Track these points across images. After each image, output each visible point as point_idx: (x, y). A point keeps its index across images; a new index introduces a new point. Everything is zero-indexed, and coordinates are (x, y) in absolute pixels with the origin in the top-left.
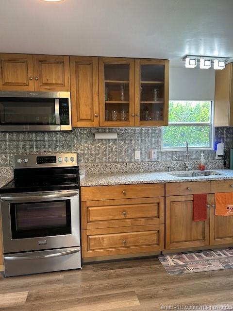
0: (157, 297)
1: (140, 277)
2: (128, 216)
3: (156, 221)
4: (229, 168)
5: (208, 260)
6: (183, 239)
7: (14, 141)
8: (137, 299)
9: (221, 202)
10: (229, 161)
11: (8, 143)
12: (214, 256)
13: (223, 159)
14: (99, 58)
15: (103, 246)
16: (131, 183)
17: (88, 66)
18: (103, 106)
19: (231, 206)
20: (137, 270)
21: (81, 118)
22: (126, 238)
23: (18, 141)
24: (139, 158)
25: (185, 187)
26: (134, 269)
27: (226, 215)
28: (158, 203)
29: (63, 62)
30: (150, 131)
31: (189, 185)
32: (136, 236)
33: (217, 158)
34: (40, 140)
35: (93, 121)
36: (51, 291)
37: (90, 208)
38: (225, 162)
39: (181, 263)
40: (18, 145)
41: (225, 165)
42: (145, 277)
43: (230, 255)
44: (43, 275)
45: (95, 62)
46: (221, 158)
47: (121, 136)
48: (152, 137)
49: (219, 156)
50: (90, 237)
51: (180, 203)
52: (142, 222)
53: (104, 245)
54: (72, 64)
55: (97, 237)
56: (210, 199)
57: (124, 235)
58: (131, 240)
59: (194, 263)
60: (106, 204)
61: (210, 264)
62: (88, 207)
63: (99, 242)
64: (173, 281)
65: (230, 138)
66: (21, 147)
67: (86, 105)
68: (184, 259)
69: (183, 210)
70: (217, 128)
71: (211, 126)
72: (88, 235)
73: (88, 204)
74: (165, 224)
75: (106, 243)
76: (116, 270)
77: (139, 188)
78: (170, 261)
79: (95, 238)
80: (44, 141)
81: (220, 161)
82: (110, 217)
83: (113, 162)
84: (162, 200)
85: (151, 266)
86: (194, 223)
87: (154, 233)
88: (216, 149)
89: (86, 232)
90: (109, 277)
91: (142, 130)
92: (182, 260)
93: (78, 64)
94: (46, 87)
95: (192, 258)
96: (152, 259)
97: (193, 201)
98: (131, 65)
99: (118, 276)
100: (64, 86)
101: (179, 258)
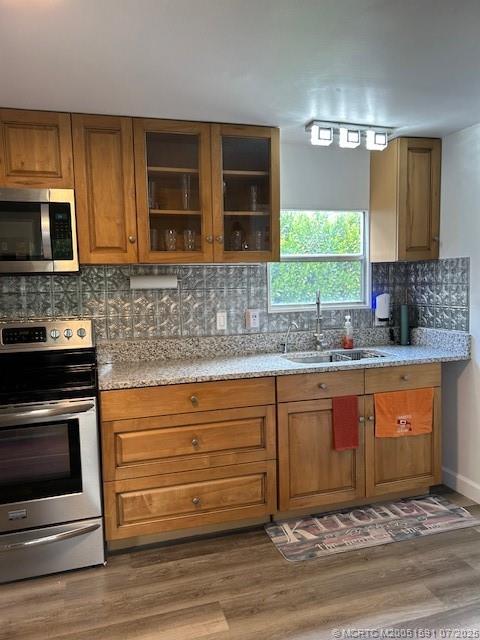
0: (263, 610)
1: (230, 572)
2: (203, 448)
3: (260, 454)
4: (399, 344)
5: (363, 527)
6: (314, 488)
8: (223, 618)
9: (385, 409)
10: (400, 330)
12: (375, 517)
13: (388, 325)
14: (135, 120)
15: (150, 513)
16: (208, 379)
17: (111, 136)
18: (144, 221)
19: (404, 417)
20: (223, 557)
21: (98, 245)
22: (198, 493)
24: (225, 328)
25: (315, 384)
26: (216, 557)
27: (395, 435)
28: (263, 418)
29: (57, 126)
30: (245, 272)
31: (324, 380)
32: (220, 488)
33: (377, 323)
34: (10, 294)
35: (126, 251)
36: (40, 618)
37: (121, 436)
38: (391, 332)
39: (310, 536)
41: (392, 337)
42: (239, 569)
43: (404, 514)
44: (21, 584)
45: (126, 127)
46: (384, 323)
47: (187, 281)
48: (249, 285)
49: (380, 320)
50: (124, 496)
51: (305, 417)
52: (231, 458)
53: (154, 510)
54: (76, 131)
56: (364, 405)
57: (195, 488)
58: (212, 496)
59: (337, 534)
60: (156, 425)
61: (367, 534)
62: (116, 434)
63: (143, 505)
64: (296, 573)
65: (400, 284)
67: (108, 218)
68: (317, 528)
69: (313, 431)
70: (375, 266)
71: (363, 261)
72: (118, 491)
73: (117, 427)
74: (277, 460)
75: (156, 506)
76: (179, 561)
77: (224, 389)
78: (290, 534)
79: (134, 498)
80: (18, 294)
81: (383, 330)
82: (166, 452)
83: (171, 337)
84: (271, 410)
85: (253, 548)
86: (335, 455)
87: (258, 480)
88: (374, 305)
89: (114, 485)
90: (165, 576)
91: (228, 269)
92: (312, 530)
93: (89, 132)
94: (20, 179)
95: (332, 525)
96: (255, 533)
97: (332, 412)
98: (203, 136)
99: (184, 574)
100: (61, 177)
101: (305, 527)
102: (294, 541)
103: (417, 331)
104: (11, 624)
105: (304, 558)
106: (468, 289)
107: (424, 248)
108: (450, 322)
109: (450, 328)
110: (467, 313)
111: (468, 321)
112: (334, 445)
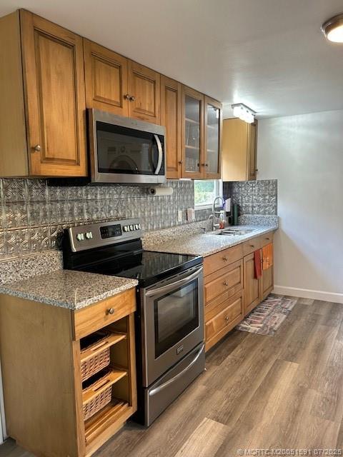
2: (230, 285)
3: (240, 287)
4: (233, 224)
7: (57, 201)
11: (47, 206)
13: (228, 215)
14: (183, 86)
15: (214, 331)
16: (228, 247)
17: (174, 94)
19: (268, 258)
21: (168, 166)
23: (63, 201)
24: (181, 220)
26: (242, 346)
28: (240, 267)
29: (155, 81)
32: (232, 309)
36: (225, 402)
40: (62, 210)
45: (179, 89)
51: (249, 263)
52: (234, 291)
54: (162, 87)
55: (210, 322)
56: (261, 254)
57: (225, 312)
66: (67, 212)
67: (173, 148)
69: (251, 269)
70: (225, 183)
72: (205, 322)
74: (244, 288)
78: (252, 328)
79: (210, 324)
81: (226, 218)
84: (242, 262)
85: (247, 337)
86: (255, 282)
87: (238, 303)
92: (255, 323)
93: (167, 88)
94: (139, 115)
95: (258, 319)
96: (236, 332)
97: (254, 259)
98: (203, 102)
99: (244, 357)
100: (155, 116)
101: (251, 323)
102: (258, 329)
103: (242, 217)
104: (219, 411)
105: (273, 333)
106: (276, 195)
107: (253, 174)
108: (265, 212)
109: (265, 214)
110: (276, 206)
111: (276, 210)
112: (255, 277)
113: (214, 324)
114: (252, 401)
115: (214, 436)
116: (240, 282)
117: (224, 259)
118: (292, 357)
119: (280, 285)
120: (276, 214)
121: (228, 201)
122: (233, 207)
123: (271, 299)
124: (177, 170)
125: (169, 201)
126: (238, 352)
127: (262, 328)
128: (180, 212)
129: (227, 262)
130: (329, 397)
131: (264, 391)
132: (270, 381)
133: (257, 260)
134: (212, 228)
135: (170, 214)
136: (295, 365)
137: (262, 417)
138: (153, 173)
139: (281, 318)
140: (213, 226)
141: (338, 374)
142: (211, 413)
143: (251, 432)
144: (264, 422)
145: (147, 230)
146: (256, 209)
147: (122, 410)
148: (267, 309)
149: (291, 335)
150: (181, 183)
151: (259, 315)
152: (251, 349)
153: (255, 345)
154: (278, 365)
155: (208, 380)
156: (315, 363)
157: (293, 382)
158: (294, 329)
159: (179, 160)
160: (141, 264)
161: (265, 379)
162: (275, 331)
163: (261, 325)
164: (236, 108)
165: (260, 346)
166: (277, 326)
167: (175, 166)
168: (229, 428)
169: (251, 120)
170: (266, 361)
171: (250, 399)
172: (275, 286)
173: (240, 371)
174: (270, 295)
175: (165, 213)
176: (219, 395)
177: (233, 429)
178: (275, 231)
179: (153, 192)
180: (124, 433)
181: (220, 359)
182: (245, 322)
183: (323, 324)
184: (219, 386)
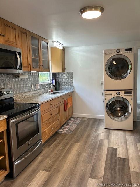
15: (47, 134)
17: (25, 35)
18: (31, 60)
19: (70, 103)
22: (52, 126)
24: (33, 89)
26: (59, 139)
27: (69, 107)
28: (58, 107)
29: (15, 29)
31: (62, 97)
32: (54, 124)
36: (49, 163)
41: (56, 89)
45: (28, 33)
50: (43, 132)
51: (62, 105)
52: (55, 117)
55: (44, 130)
56: (67, 101)
60: (47, 112)
69: (63, 108)
70: (53, 73)
74: (60, 116)
81: (54, 87)
82: (47, 119)
85: (61, 135)
89: (42, 129)
92: (65, 129)
93: (22, 32)
94: (8, 43)
95: (66, 127)
96: (57, 134)
97: (64, 103)
98: (39, 40)
99: (59, 143)
100: (16, 44)
101: (64, 129)
102: (66, 131)
103: (61, 87)
104: (47, 167)
105: (72, 132)
106: (73, 78)
107: (64, 70)
108: (69, 84)
109: (69, 86)
110: (73, 83)
111: (73, 84)
112: (65, 111)
113: (47, 131)
114: (61, 160)
115: (44, 177)
116: (58, 113)
117: (51, 104)
118: (77, 141)
119: (76, 113)
120: (73, 85)
121: (54, 81)
122: (56, 83)
123: (72, 119)
124: (28, 68)
125: (27, 81)
126: (57, 141)
127: (67, 131)
128: (32, 86)
129: (52, 106)
130: (90, 154)
131: (65, 156)
132: (68, 152)
133: (65, 104)
134: (47, 92)
135: (28, 86)
136: (78, 144)
137: (64, 166)
138: (16, 68)
139: (75, 126)
140: (48, 91)
141: (94, 145)
142: (43, 168)
143: (59, 173)
144: (64, 168)
145: (16, 94)
146: (66, 84)
147: (2, 173)
148: (70, 123)
149: (78, 132)
150: (32, 73)
151: (67, 126)
152: (62, 140)
153: (64, 138)
154: (72, 145)
155: (43, 155)
156: (86, 142)
157: (77, 151)
158: (79, 130)
159: (29, 63)
160: (14, 108)
161: (67, 151)
162: (72, 131)
163: (67, 130)
164: (54, 43)
165: (66, 138)
166: (73, 129)
167: (27, 66)
168: (50, 173)
169: (61, 48)
170: (67, 144)
171: (60, 160)
172: (73, 114)
173: (57, 149)
174: (72, 117)
175: (25, 86)
176: (48, 160)
177: (51, 173)
178: (73, 92)
179: (19, 77)
180: (4, 183)
181: (50, 145)
182: (61, 129)
183: (90, 127)
184: (47, 157)
